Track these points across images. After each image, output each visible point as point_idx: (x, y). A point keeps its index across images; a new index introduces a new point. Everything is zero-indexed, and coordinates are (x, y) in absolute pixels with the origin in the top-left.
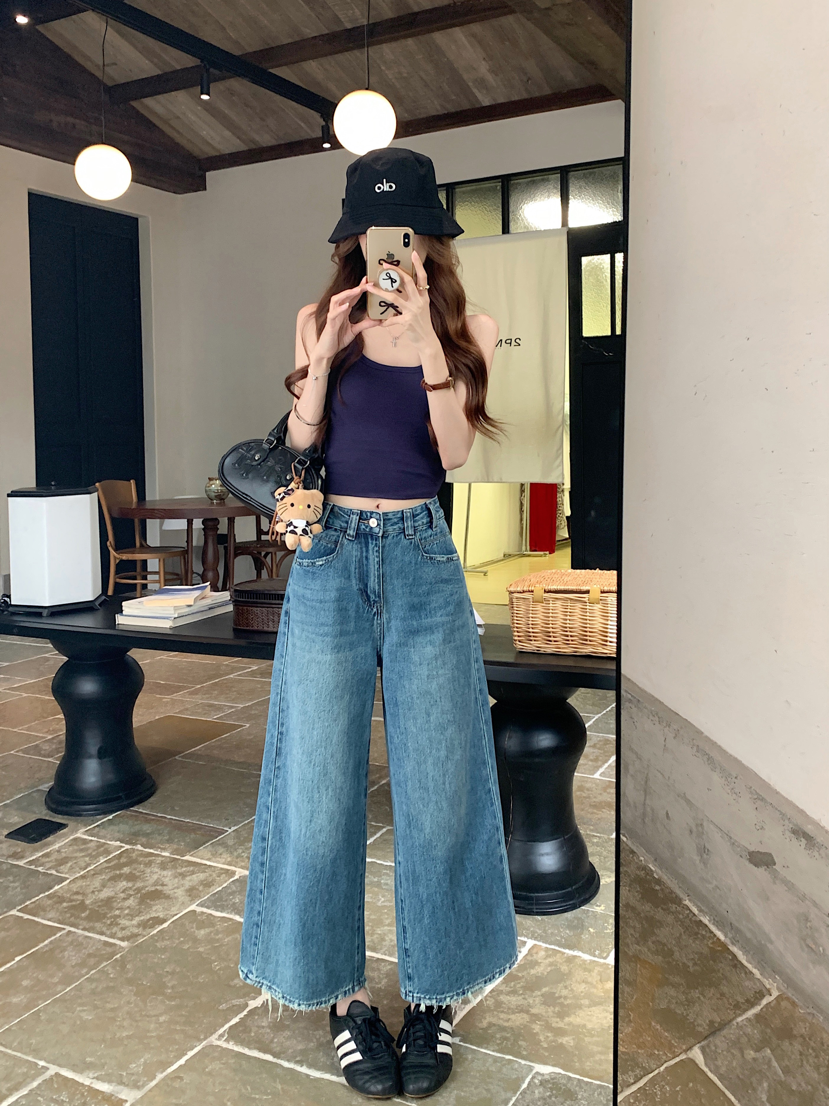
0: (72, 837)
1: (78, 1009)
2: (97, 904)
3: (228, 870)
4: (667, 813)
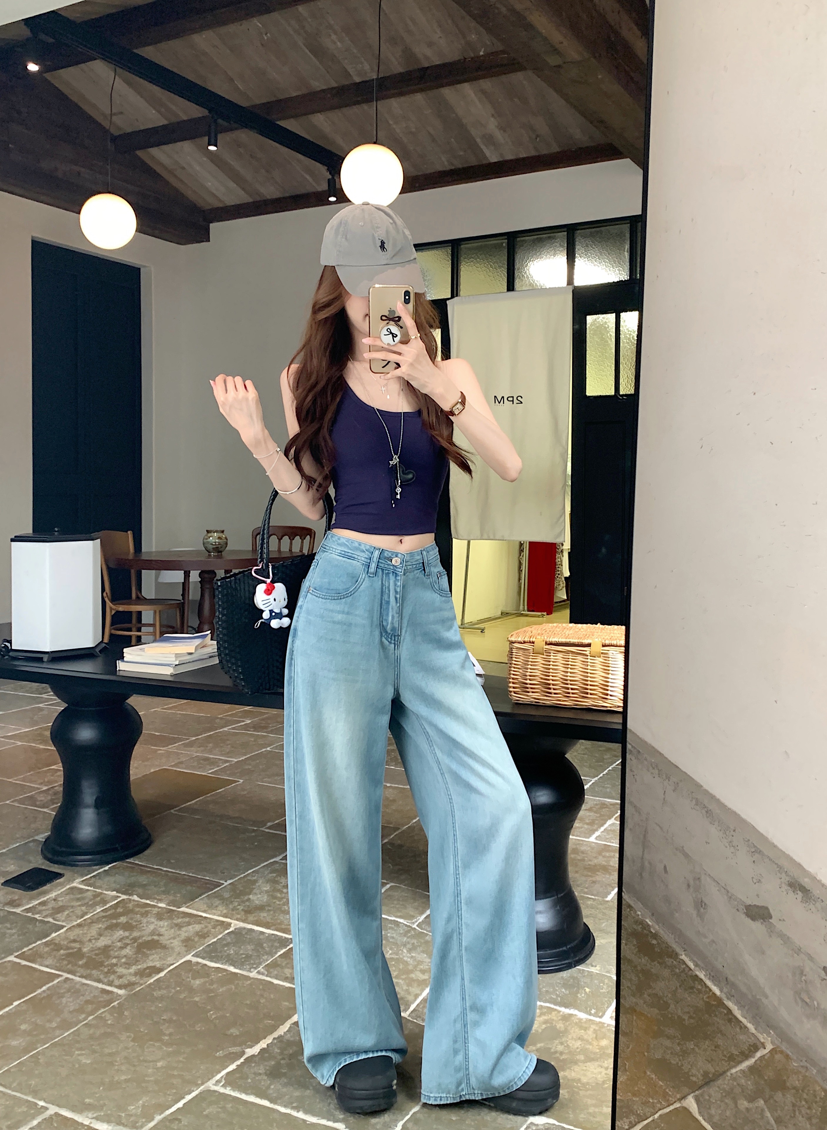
0: (68, 887)
1: (77, 1052)
2: (94, 953)
3: (223, 922)
4: (665, 867)
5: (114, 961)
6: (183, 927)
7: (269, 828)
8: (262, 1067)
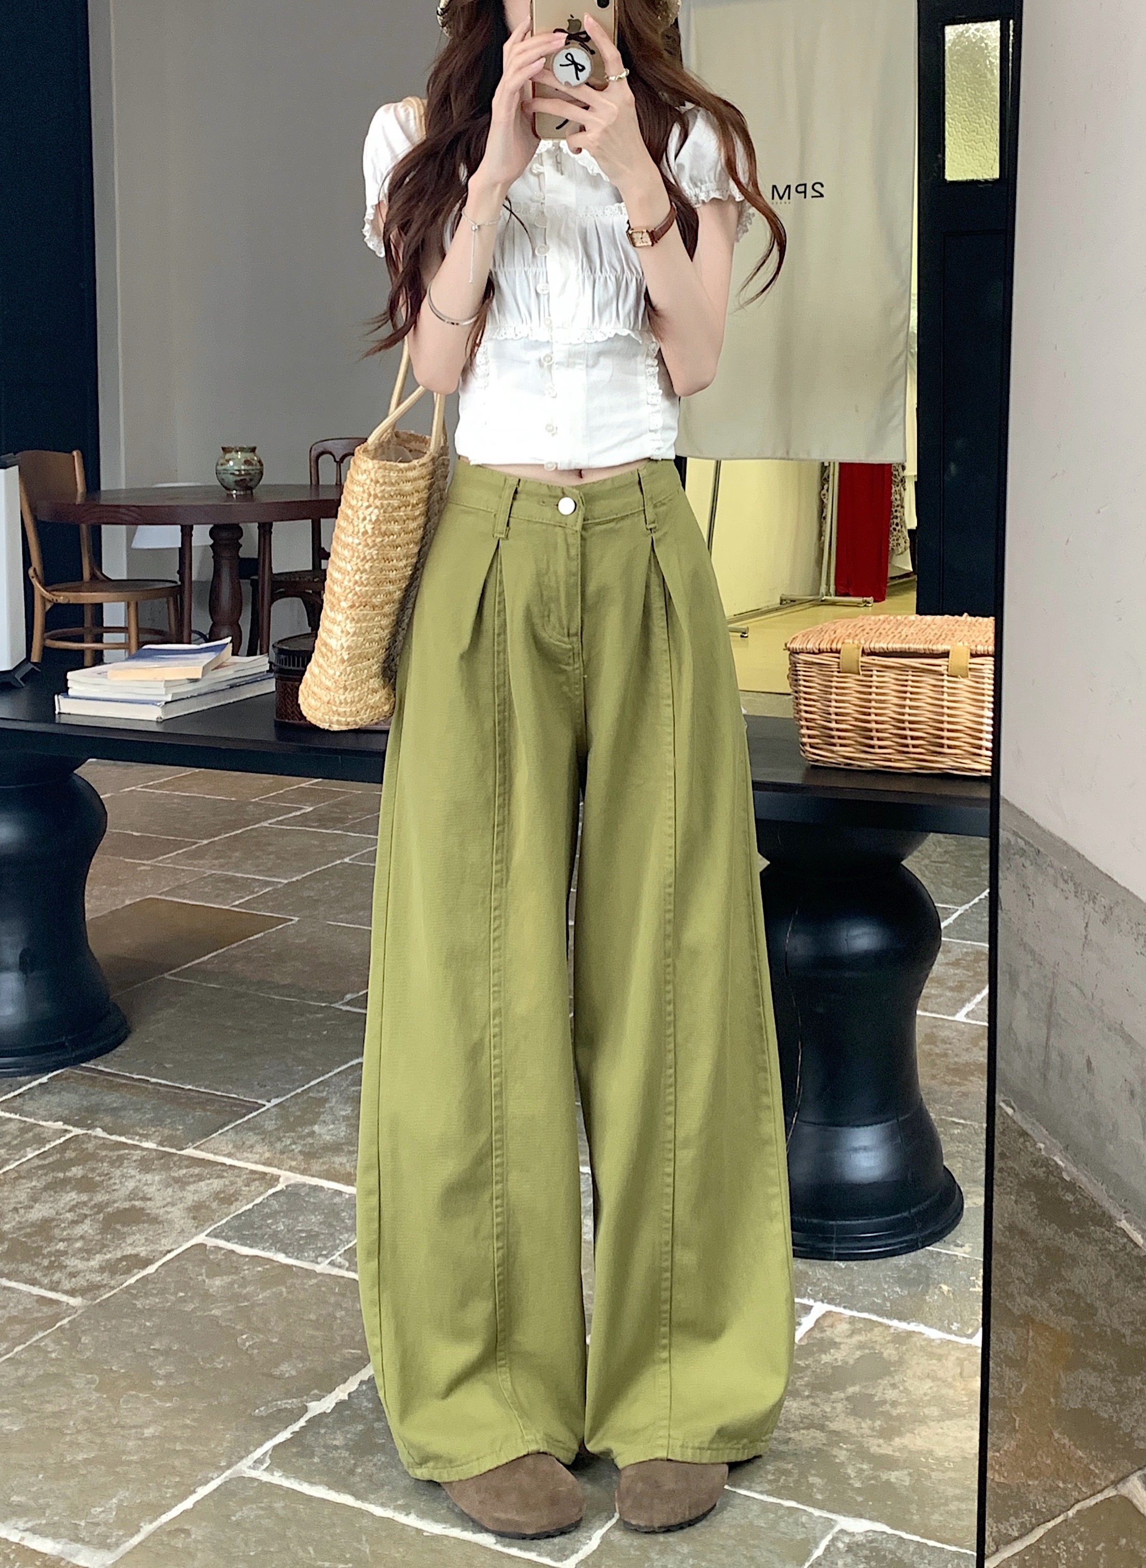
2: (24, 1231)
3: (265, 1174)
4: (1089, 1062)
5: (61, 1246)
6: (189, 1183)
7: (348, 1003)
8: (339, 1435)
